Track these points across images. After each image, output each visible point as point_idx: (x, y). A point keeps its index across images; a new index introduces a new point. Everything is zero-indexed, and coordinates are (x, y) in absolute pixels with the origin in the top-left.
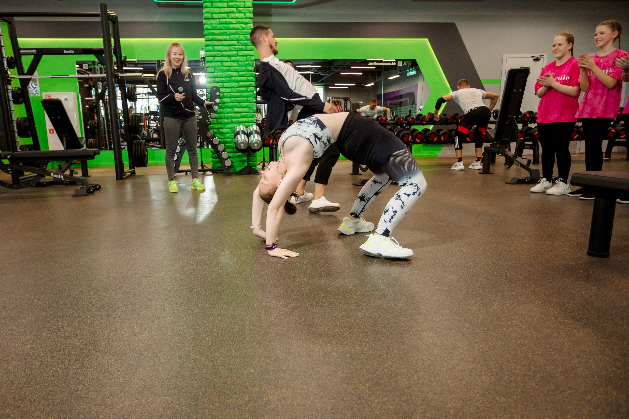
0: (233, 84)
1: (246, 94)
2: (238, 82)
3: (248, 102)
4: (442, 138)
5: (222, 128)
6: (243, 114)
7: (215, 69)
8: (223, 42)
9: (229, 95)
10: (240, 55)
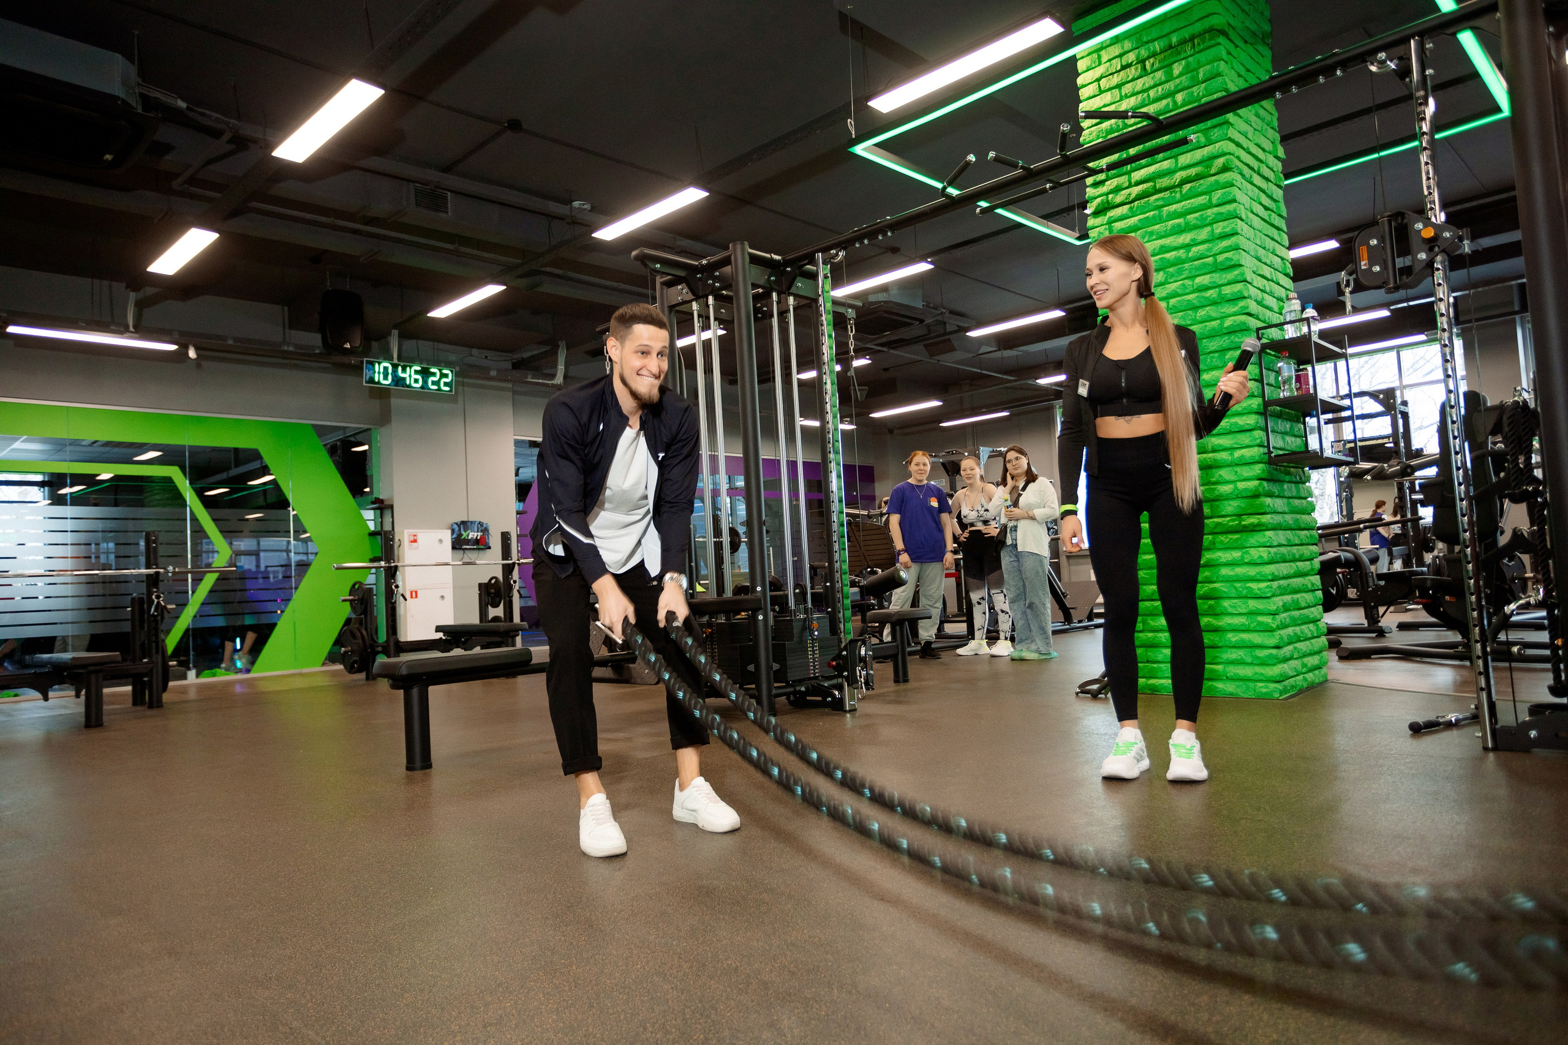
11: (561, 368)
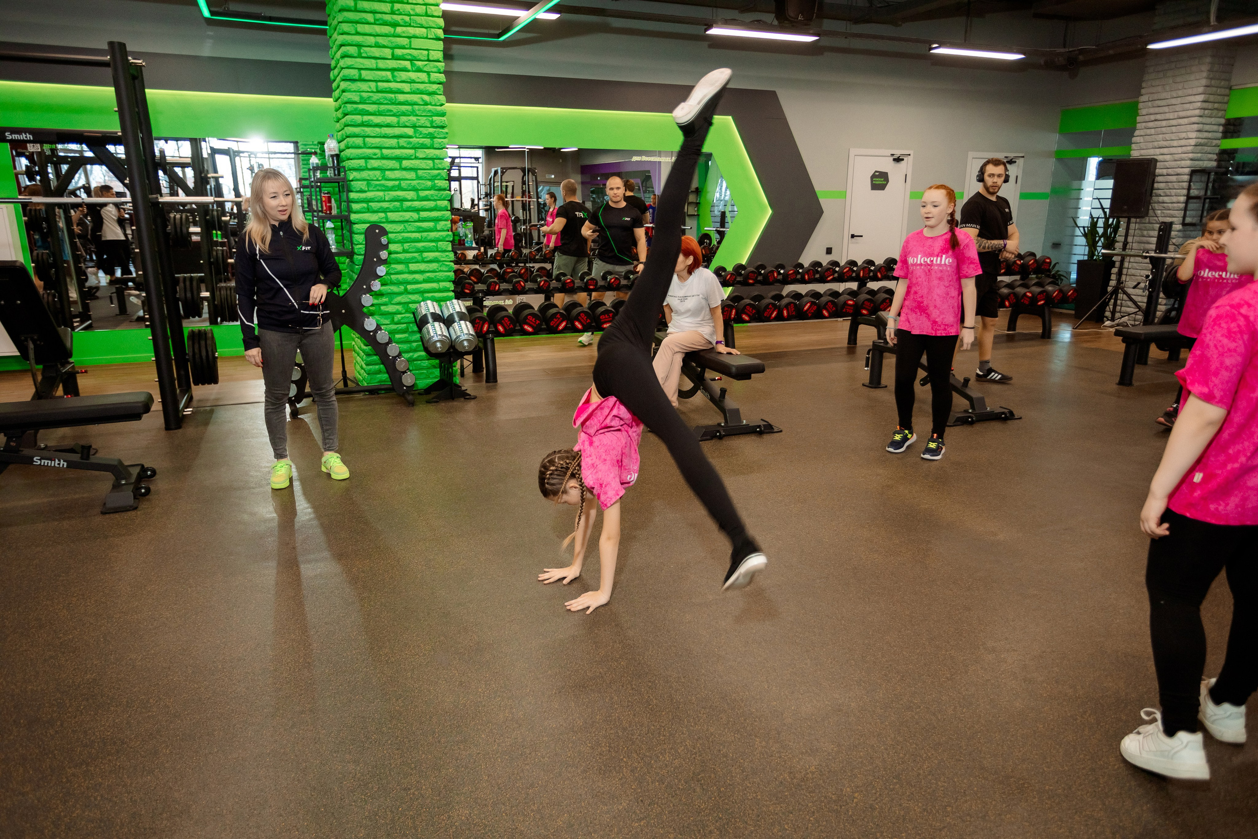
0: (407, 215)
1: (433, 235)
2: (418, 210)
3: (438, 251)
4: (785, 312)
5: (385, 304)
6: (428, 274)
7: (368, 185)
8: (385, 129)
9: (400, 237)
10: (421, 157)
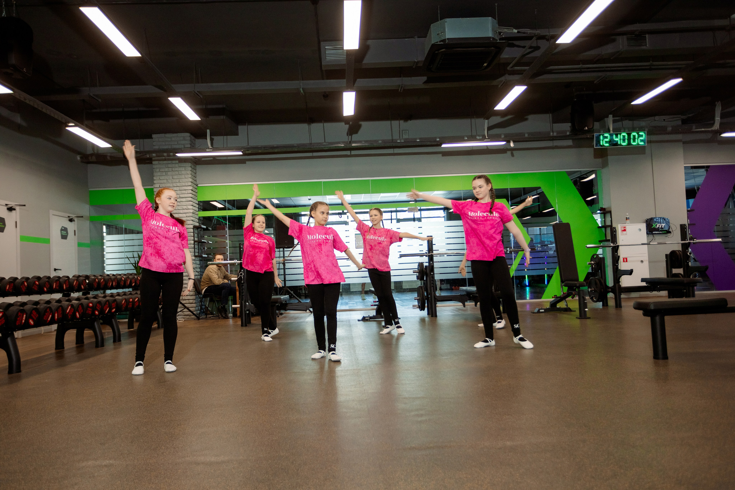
11: (718, 119)
